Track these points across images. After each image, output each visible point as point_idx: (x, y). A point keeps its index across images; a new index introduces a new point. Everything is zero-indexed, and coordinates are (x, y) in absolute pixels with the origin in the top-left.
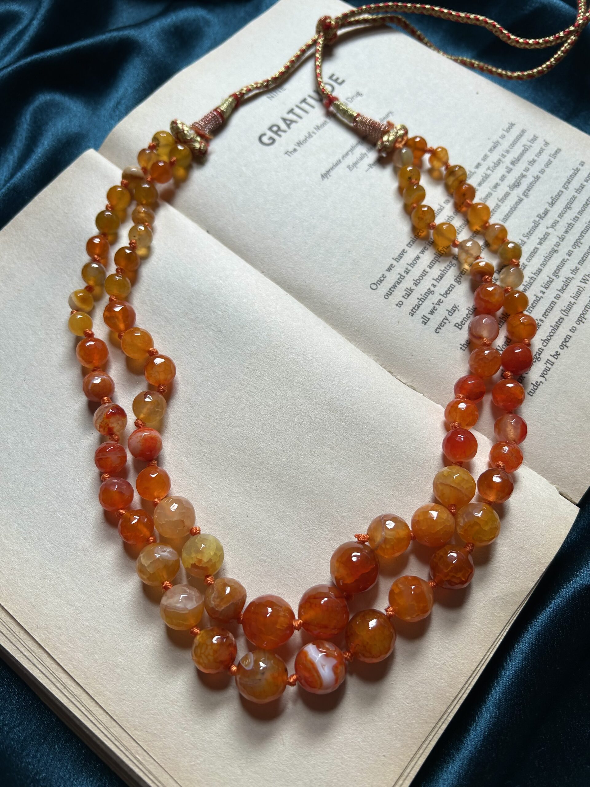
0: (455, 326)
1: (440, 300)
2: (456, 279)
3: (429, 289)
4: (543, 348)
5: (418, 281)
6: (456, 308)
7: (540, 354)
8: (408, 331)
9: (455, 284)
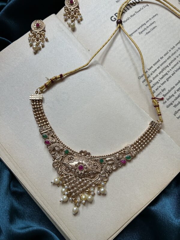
1: (160, 86)
2: (167, 79)
3: (157, 81)
5: (154, 78)
6: (165, 89)
9: (166, 81)
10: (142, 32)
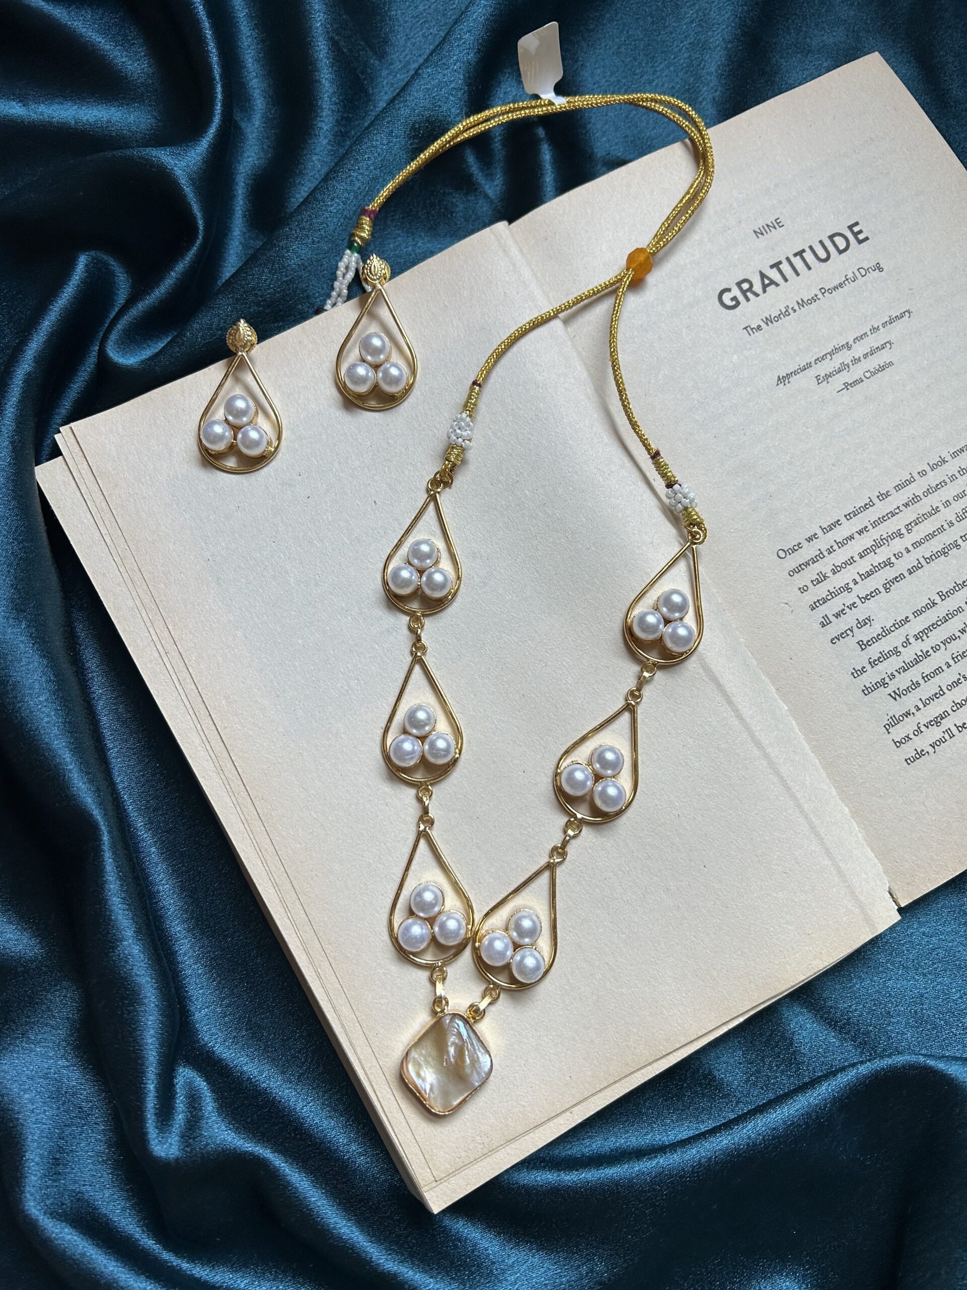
0: (858, 643)
1: (855, 603)
2: (886, 584)
3: (848, 584)
4: (950, 712)
5: (839, 569)
6: (870, 621)
7: (942, 718)
8: (799, 628)
9: (882, 590)
10: (828, 376)
